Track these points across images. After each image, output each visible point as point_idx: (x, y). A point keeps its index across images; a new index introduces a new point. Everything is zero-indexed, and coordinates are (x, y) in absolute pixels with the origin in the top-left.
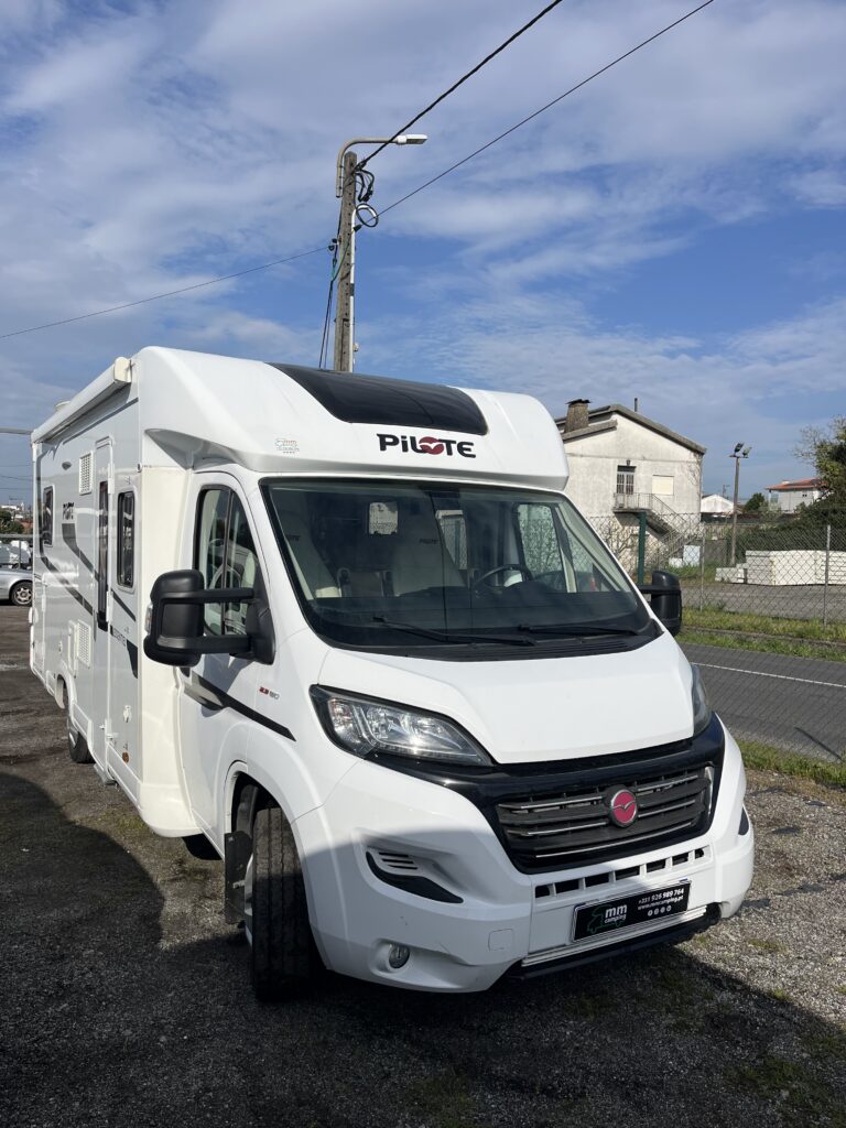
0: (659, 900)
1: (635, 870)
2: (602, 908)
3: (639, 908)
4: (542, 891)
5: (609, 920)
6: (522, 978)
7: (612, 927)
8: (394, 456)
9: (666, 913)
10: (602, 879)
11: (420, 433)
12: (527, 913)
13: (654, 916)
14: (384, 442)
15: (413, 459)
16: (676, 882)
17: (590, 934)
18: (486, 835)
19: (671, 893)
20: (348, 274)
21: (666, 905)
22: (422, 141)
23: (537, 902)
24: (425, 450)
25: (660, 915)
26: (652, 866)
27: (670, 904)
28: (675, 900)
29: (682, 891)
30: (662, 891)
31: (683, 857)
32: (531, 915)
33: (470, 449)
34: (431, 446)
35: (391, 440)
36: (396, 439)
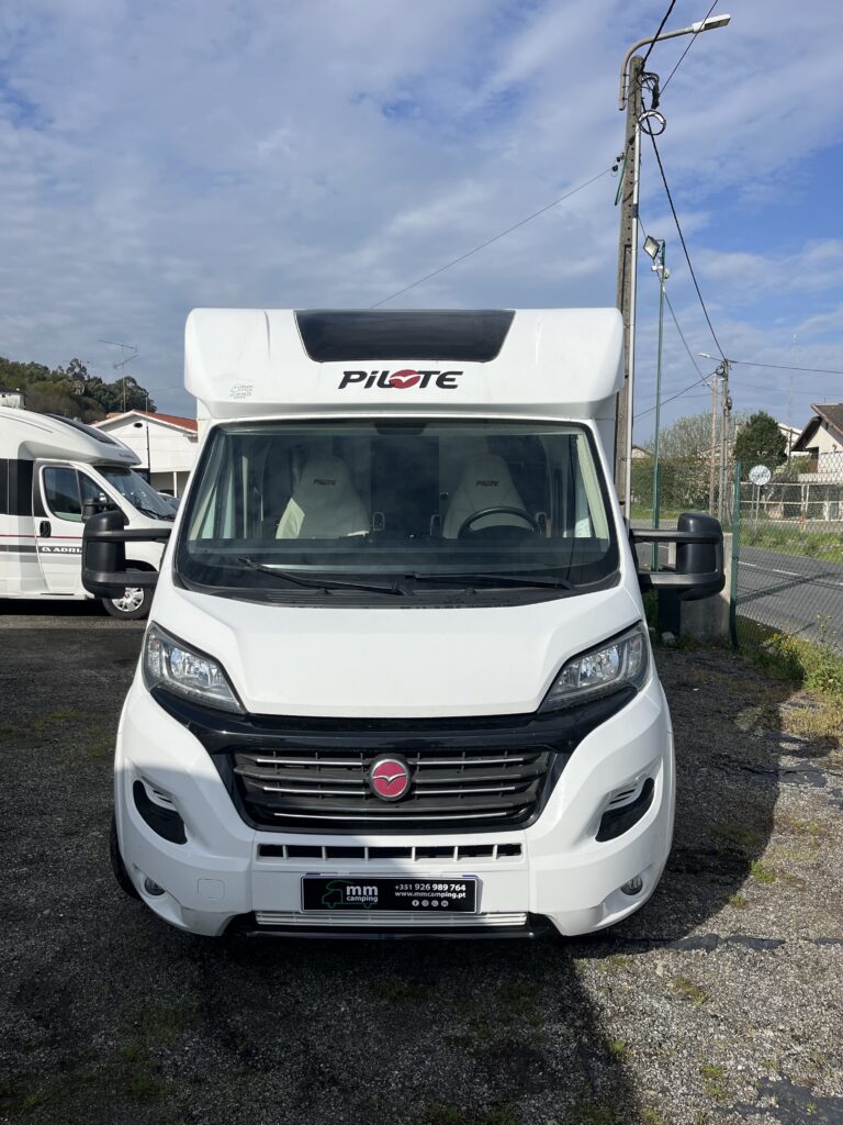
0: (426, 891)
1: (404, 852)
2: (342, 883)
3: (397, 894)
4: (267, 851)
5: (353, 899)
6: (248, 934)
7: (357, 906)
8: (357, 393)
9: (440, 908)
10: (356, 852)
11: (394, 366)
13: (421, 908)
14: (347, 378)
15: (377, 395)
16: (459, 876)
17: (326, 907)
18: (211, 782)
19: (446, 887)
20: (631, 194)
21: (440, 899)
22: (726, 22)
23: (258, 859)
24: (393, 384)
25: (430, 908)
26: (423, 852)
27: (445, 898)
28: (454, 895)
29: (464, 888)
30: (432, 882)
31: (485, 850)
32: (249, 872)
33: (453, 380)
34: (404, 379)
35: (357, 376)
36: (363, 375)
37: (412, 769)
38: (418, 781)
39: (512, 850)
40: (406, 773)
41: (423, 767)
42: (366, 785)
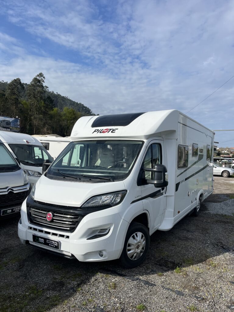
1: (49, 233)
2: (39, 237)
3: (47, 242)
4: (31, 228)
5: (40, 241)
7: (40, 243)
9: (53, 247)
10: (41, 231)
12: (25, 231)
13: (50, 246)
14: (95, 131)
15: (99, 135)
17: (36, 242)
18: (24, 212)
19: (54, 242)
21: (54, 245)
23: (28, 229)
24: (103, 132)
26: (54, 234)
28: (56, 245)
29: (57, 243)
30: (52, 241)
31: (63, 236)
32: (26, 231)
33: (115, 131)
34: (105, 131)
35: (97, 131)
36: (98, 130)
37: (54, 216)
38: (54, 218)
39: (68, 237)
40: (52, 216)
41: (56, 216)
42: (45, 217)
